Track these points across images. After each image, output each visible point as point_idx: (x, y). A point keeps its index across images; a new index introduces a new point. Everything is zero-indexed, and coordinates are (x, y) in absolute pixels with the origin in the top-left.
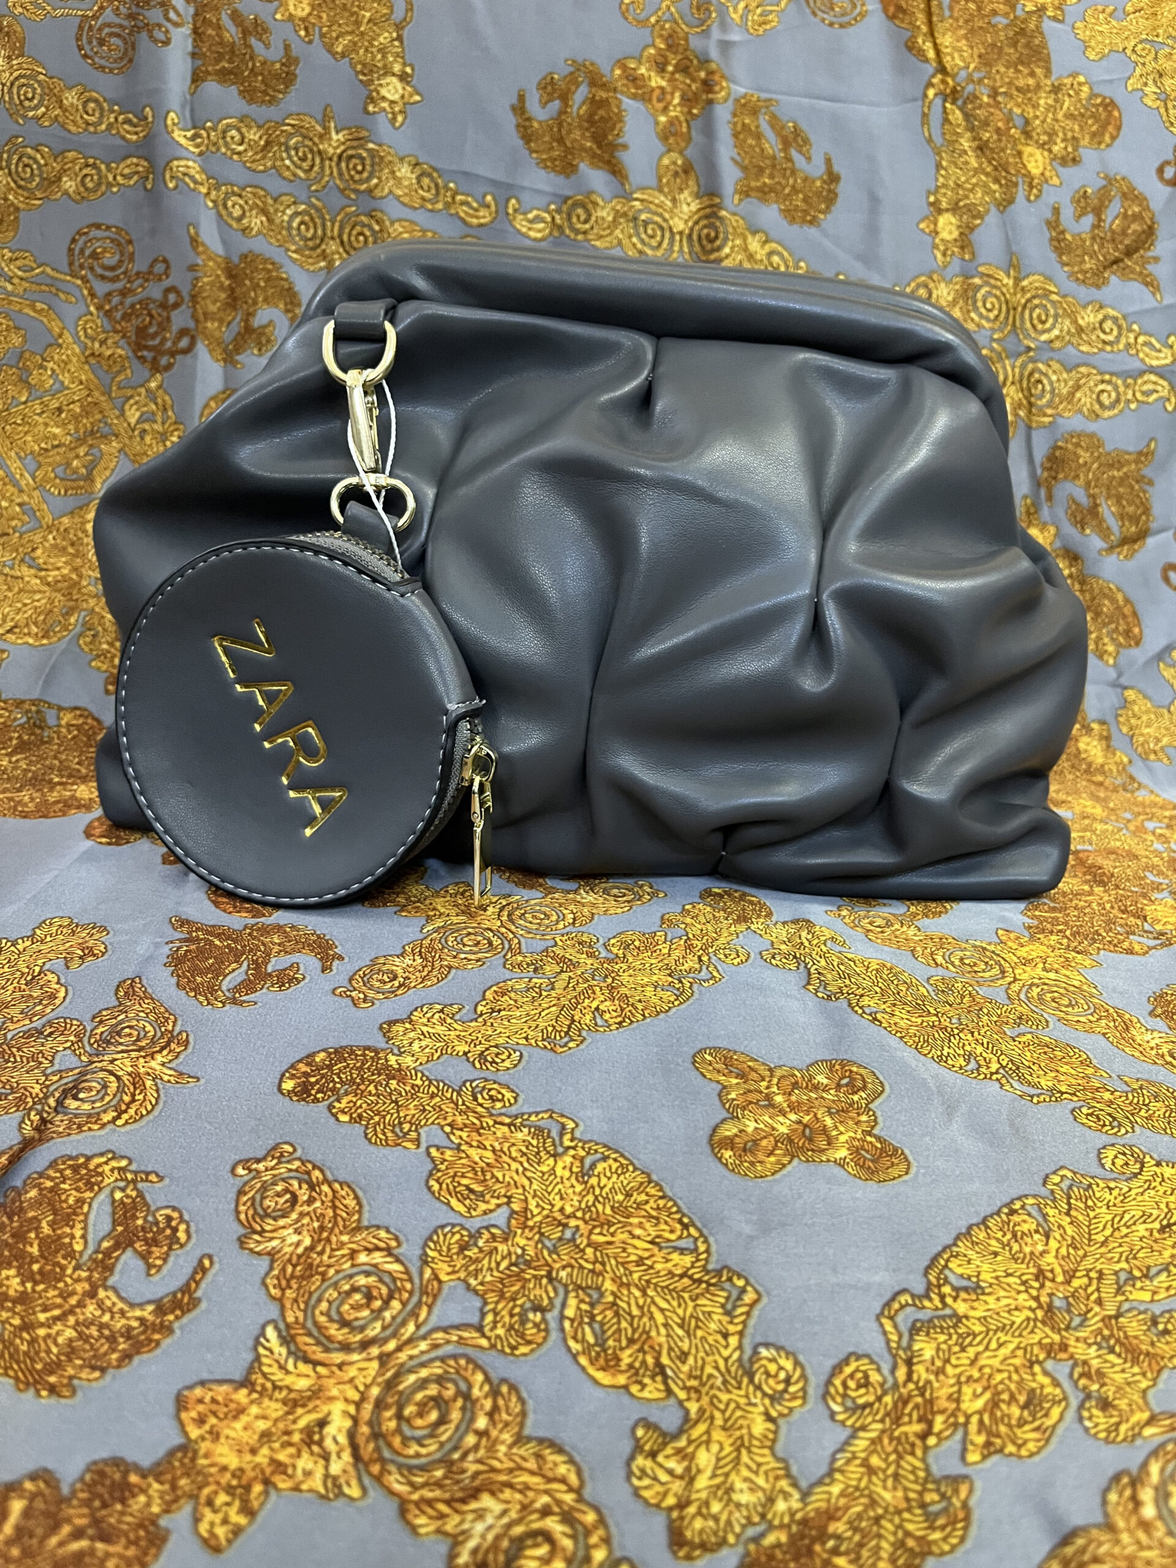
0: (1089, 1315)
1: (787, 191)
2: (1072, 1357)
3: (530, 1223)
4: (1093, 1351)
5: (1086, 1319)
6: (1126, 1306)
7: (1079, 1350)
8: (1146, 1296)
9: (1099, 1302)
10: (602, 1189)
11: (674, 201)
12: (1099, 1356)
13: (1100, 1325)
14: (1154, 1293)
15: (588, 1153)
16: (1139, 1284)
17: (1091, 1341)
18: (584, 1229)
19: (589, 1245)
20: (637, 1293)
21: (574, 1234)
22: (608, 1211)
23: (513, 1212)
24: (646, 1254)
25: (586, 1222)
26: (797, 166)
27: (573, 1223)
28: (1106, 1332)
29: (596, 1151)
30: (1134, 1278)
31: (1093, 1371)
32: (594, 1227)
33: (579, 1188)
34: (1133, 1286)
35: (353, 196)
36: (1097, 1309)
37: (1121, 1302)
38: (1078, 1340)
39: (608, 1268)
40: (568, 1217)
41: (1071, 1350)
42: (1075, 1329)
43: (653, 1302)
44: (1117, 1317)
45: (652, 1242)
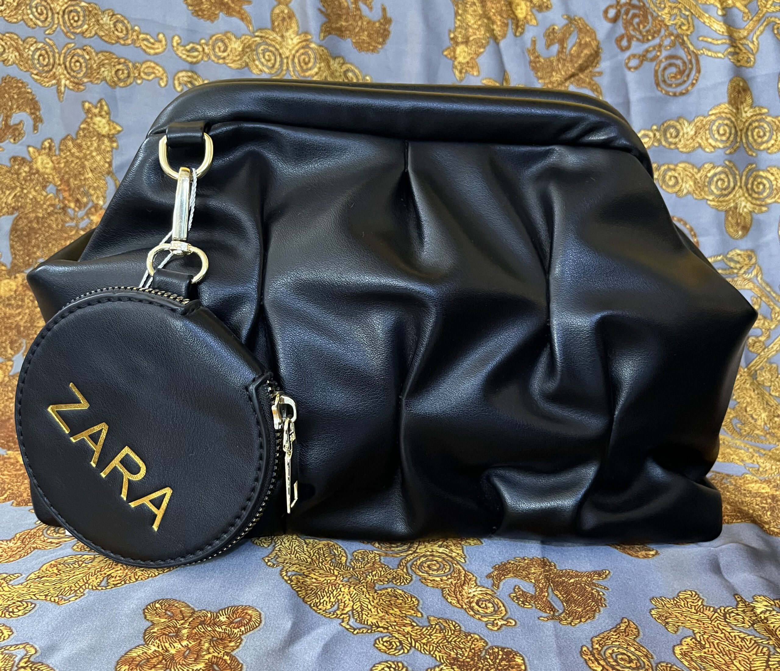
1: (357, 30)
11: (282, 36)
26: (364, 13)
35: (73, 37)
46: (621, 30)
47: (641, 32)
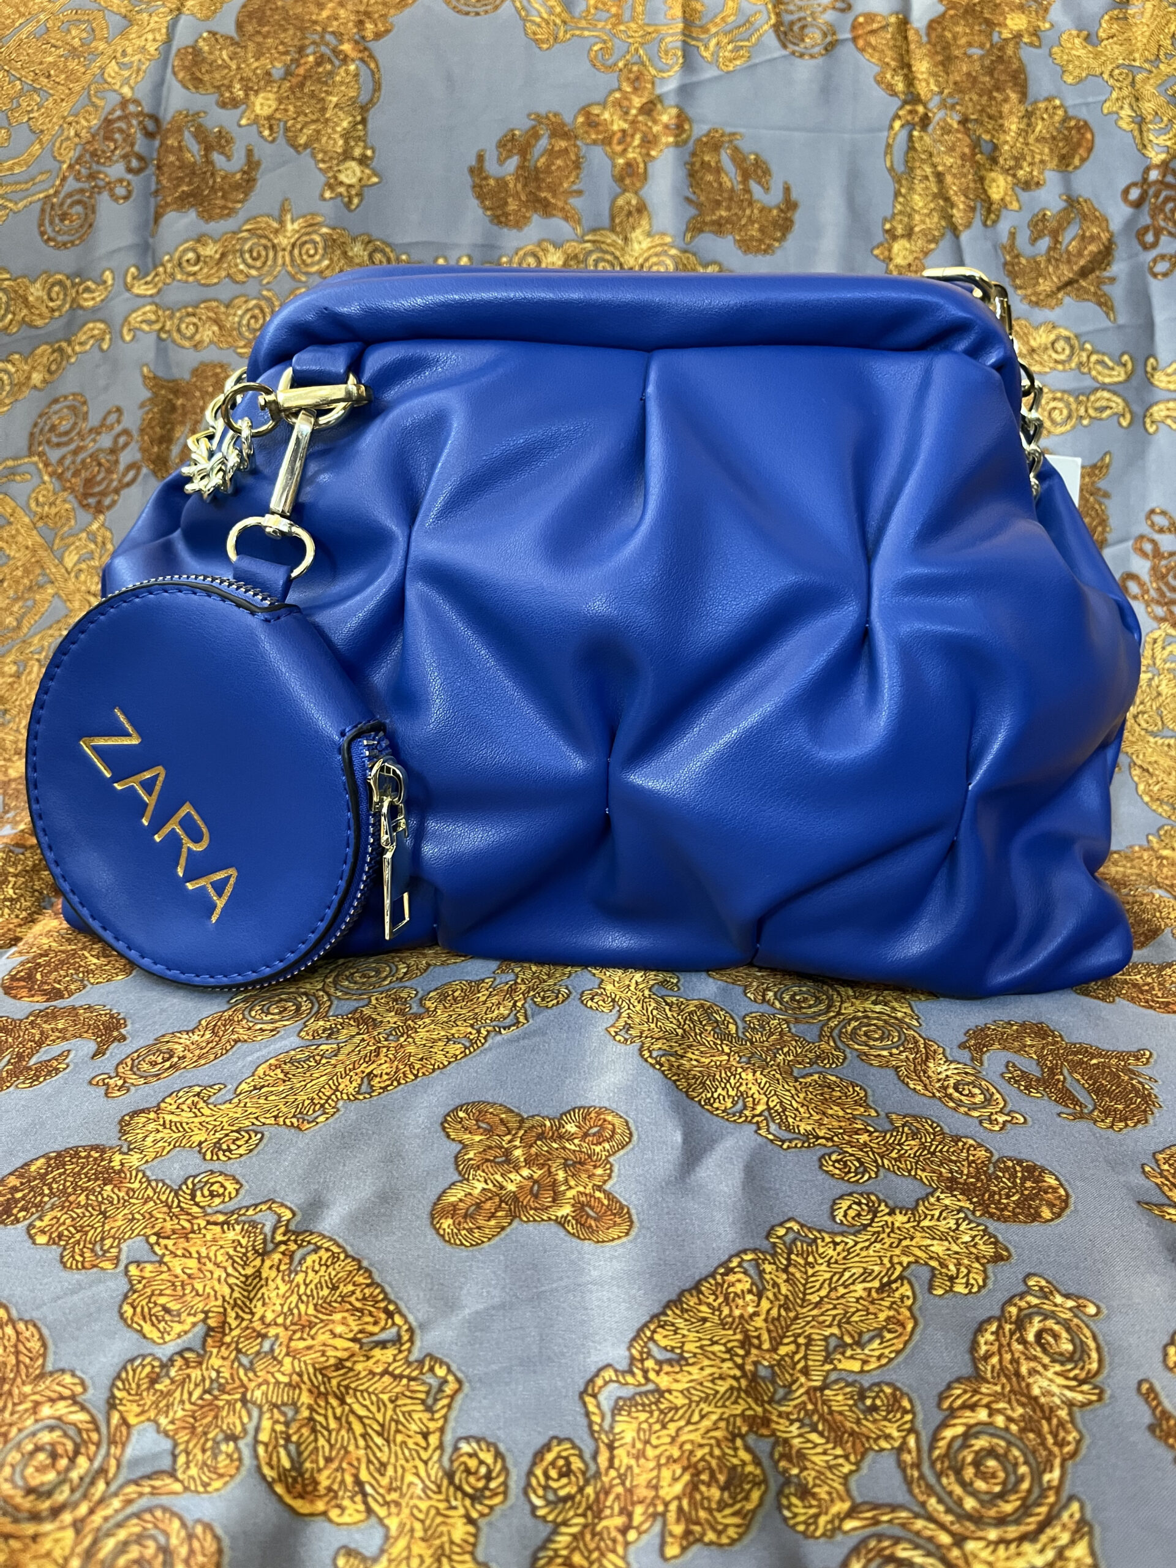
0: (794, 1387)
2: (773, 1433)
3: (228, 1339)
4: (794, 1429)
5: (791, 1392)
6: (833, 1376)
7: (781, 1426)
8: (856, 1366)
9: (805, 1372)
10: (307, 1285)
12: (800, 1435)
13: (804, 1398)
14: (865, 1362)
15: (300, 1246)
16: (849, 1353)
17: (794, 1417)
18: (284, 1335)
19: (287, 1354)
20: (334, 1402)
21: (272, 1346)
22: (311, 1311)
23: (210, 1329)
24: (346, 1355)
25: (286, 1329)
27: (272, 1331)
28: (810, 1407)
29: (309, 1242)
30: (846, 1345)
31: (794, 1451)
32: (295, 1332)
33: (283, 1288)
34: (843, 1354)
36: (803, 1379)
37: (828, 1372)
38: (780, 1415)
39: (305, 1378)
40: (269, 1325)
41: (774, 1425)
42: (779, 1403)
43: (352, 1411)
44: (821, 1389)
45: (352, 1340)
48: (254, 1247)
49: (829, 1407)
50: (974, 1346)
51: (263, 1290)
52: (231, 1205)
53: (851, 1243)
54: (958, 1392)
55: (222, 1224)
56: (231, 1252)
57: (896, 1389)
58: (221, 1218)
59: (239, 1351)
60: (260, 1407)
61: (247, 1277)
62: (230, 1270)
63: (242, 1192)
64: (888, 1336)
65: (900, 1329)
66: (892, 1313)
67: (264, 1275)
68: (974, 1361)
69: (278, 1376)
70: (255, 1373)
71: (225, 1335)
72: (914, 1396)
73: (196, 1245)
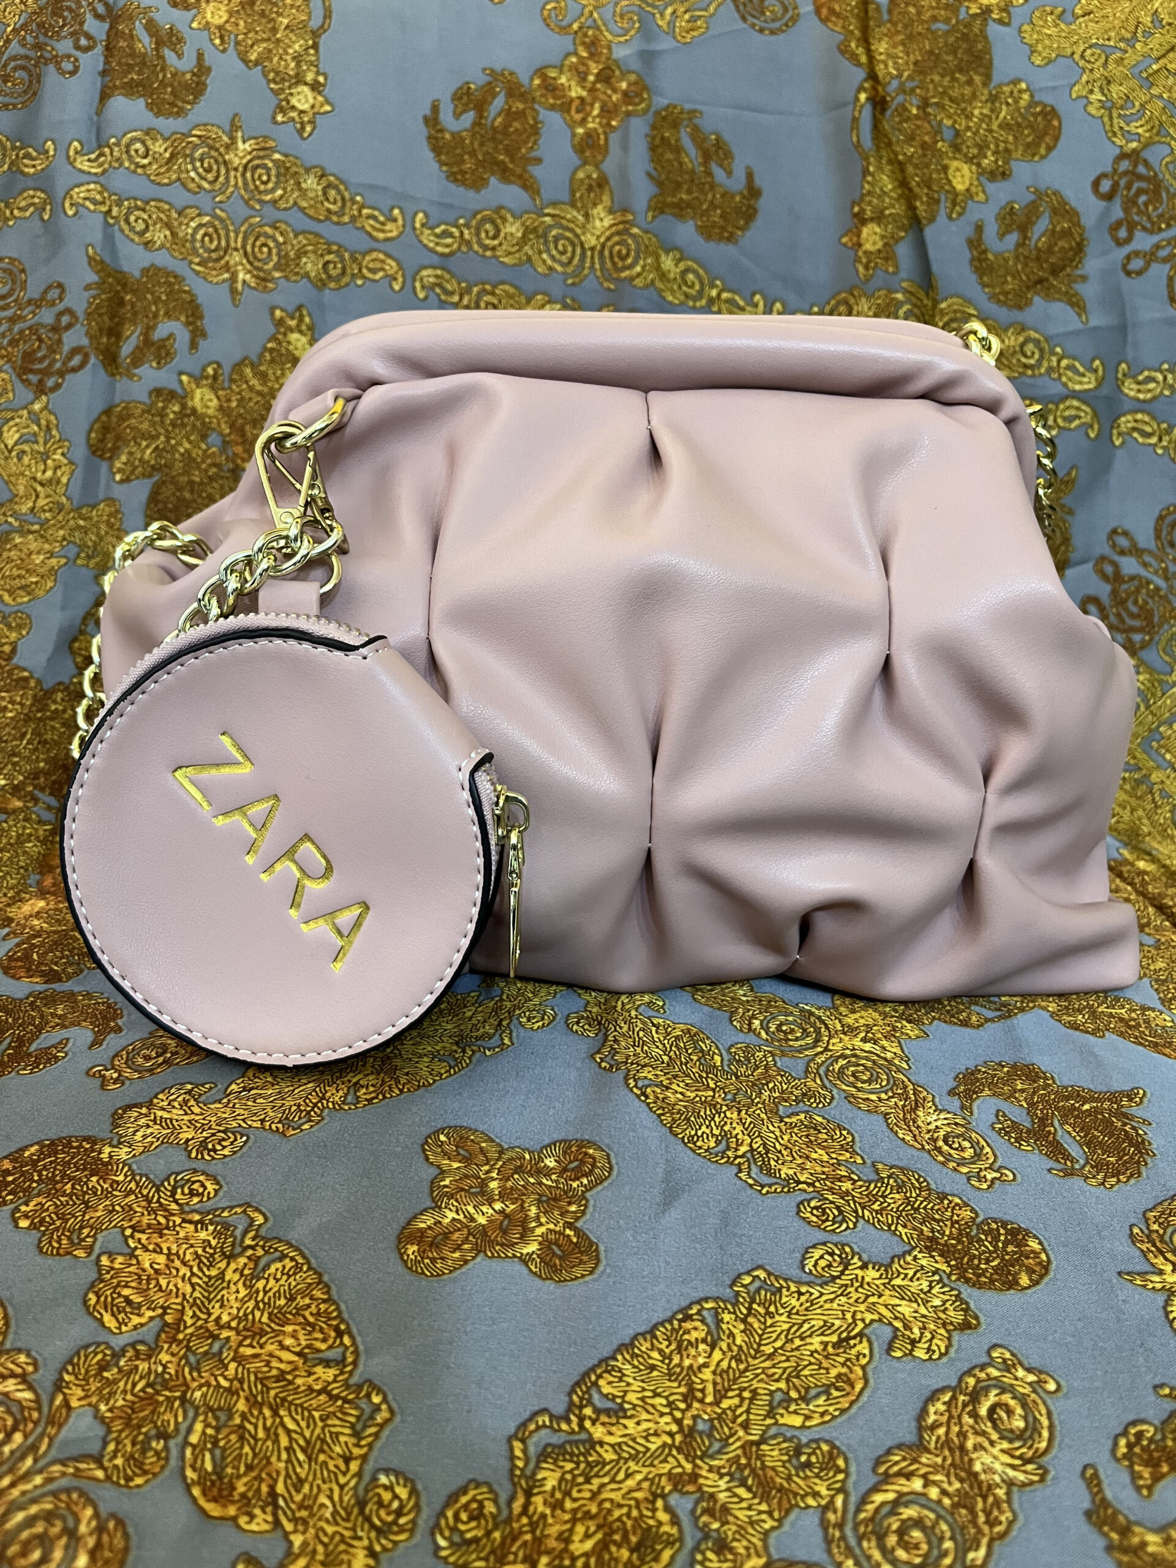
0: (731, 1441)
2: (700, 1489)
3: (181, 1336)
4: (723, 1484)
5: (726, 1445)
6: (773, 1431)
7: (709, 1481)
8: (798, 1421)
9: (745, 1425)
10: (265, 1293)
12: (728, 1490)
13: (739, 1452)
14: (807, 1418)
15: (266, 1253)
16: (793, 1407)
17: (725, 1471)
18: (234, 1340)
19: (233, 1360)
20: (267, 1412)
21: (221, 1348)
22: (265, 1319)
23: (166, 1324)
24: (288, 1368)
25: (238, 1334)
27: (225, 1334)
28: (743, 1461)
29: (275, 1250)
30: (791, 1400)
31: (718, 1506)
32: (246, 1338)
33: (243, 1292)
34: (786, 1408)
36: (741, 1433)
37: (768, 1427)
38: (711, 1469)
39: (246, 1386)
40: (222, 1327)
41: (701, 1481)
42: (712, 1457)
43: (282, 1424)
44: (758, 1444)
45: (298, 1354)
46: (1118, 213)
47: (1149, 218)
48: (222, 1248)
49: (763, 1462)
50: (923, 1412)
51: (224, 1292)
52: (209, 1205)
53: (817, 1294)
54: (897, 1458)
55: (196, 1223)
56: (200, 1251)
57: (833, 1446)
58: (197, 1217)
59: (188, 1348)
60: (197, 1408)
61: (210, 1277)
62: (195, 1270)
63: (221, 1194)
64: (835, 1393)
65: (848, 1388)
66: (844, 1370)
67: (227, 1278)
68: (920, 1429)
69: (220, 1379)
70: (199, 1372)
71: (178, 1331)
72: (850, 1455)
73: (169, 1243)
